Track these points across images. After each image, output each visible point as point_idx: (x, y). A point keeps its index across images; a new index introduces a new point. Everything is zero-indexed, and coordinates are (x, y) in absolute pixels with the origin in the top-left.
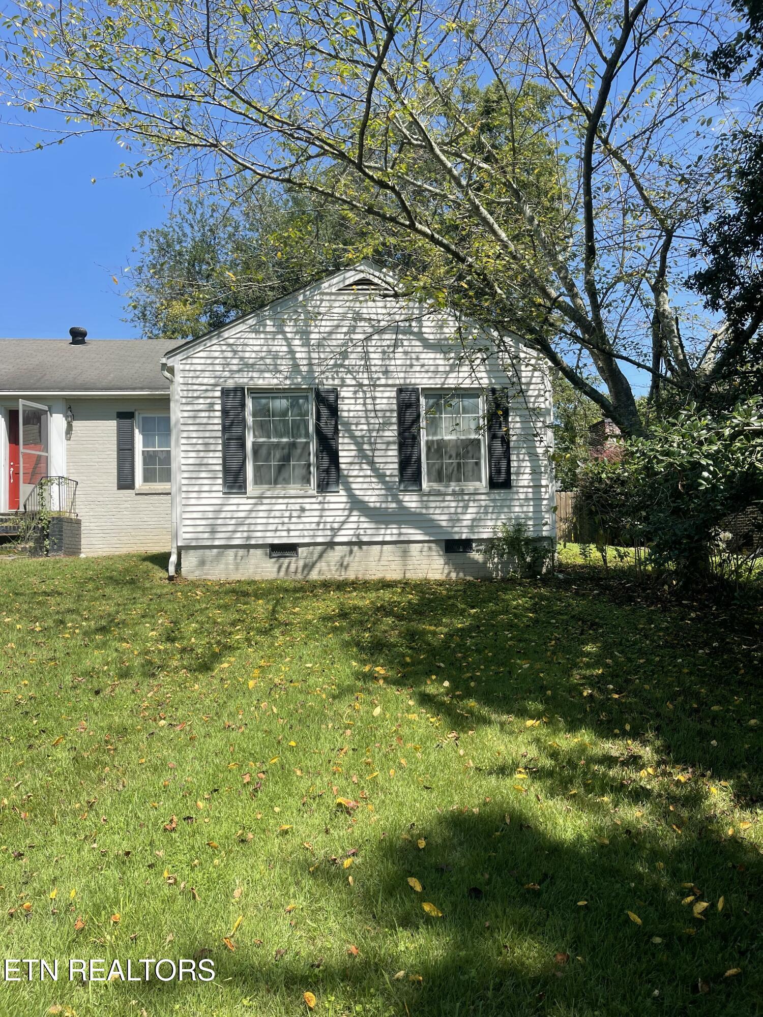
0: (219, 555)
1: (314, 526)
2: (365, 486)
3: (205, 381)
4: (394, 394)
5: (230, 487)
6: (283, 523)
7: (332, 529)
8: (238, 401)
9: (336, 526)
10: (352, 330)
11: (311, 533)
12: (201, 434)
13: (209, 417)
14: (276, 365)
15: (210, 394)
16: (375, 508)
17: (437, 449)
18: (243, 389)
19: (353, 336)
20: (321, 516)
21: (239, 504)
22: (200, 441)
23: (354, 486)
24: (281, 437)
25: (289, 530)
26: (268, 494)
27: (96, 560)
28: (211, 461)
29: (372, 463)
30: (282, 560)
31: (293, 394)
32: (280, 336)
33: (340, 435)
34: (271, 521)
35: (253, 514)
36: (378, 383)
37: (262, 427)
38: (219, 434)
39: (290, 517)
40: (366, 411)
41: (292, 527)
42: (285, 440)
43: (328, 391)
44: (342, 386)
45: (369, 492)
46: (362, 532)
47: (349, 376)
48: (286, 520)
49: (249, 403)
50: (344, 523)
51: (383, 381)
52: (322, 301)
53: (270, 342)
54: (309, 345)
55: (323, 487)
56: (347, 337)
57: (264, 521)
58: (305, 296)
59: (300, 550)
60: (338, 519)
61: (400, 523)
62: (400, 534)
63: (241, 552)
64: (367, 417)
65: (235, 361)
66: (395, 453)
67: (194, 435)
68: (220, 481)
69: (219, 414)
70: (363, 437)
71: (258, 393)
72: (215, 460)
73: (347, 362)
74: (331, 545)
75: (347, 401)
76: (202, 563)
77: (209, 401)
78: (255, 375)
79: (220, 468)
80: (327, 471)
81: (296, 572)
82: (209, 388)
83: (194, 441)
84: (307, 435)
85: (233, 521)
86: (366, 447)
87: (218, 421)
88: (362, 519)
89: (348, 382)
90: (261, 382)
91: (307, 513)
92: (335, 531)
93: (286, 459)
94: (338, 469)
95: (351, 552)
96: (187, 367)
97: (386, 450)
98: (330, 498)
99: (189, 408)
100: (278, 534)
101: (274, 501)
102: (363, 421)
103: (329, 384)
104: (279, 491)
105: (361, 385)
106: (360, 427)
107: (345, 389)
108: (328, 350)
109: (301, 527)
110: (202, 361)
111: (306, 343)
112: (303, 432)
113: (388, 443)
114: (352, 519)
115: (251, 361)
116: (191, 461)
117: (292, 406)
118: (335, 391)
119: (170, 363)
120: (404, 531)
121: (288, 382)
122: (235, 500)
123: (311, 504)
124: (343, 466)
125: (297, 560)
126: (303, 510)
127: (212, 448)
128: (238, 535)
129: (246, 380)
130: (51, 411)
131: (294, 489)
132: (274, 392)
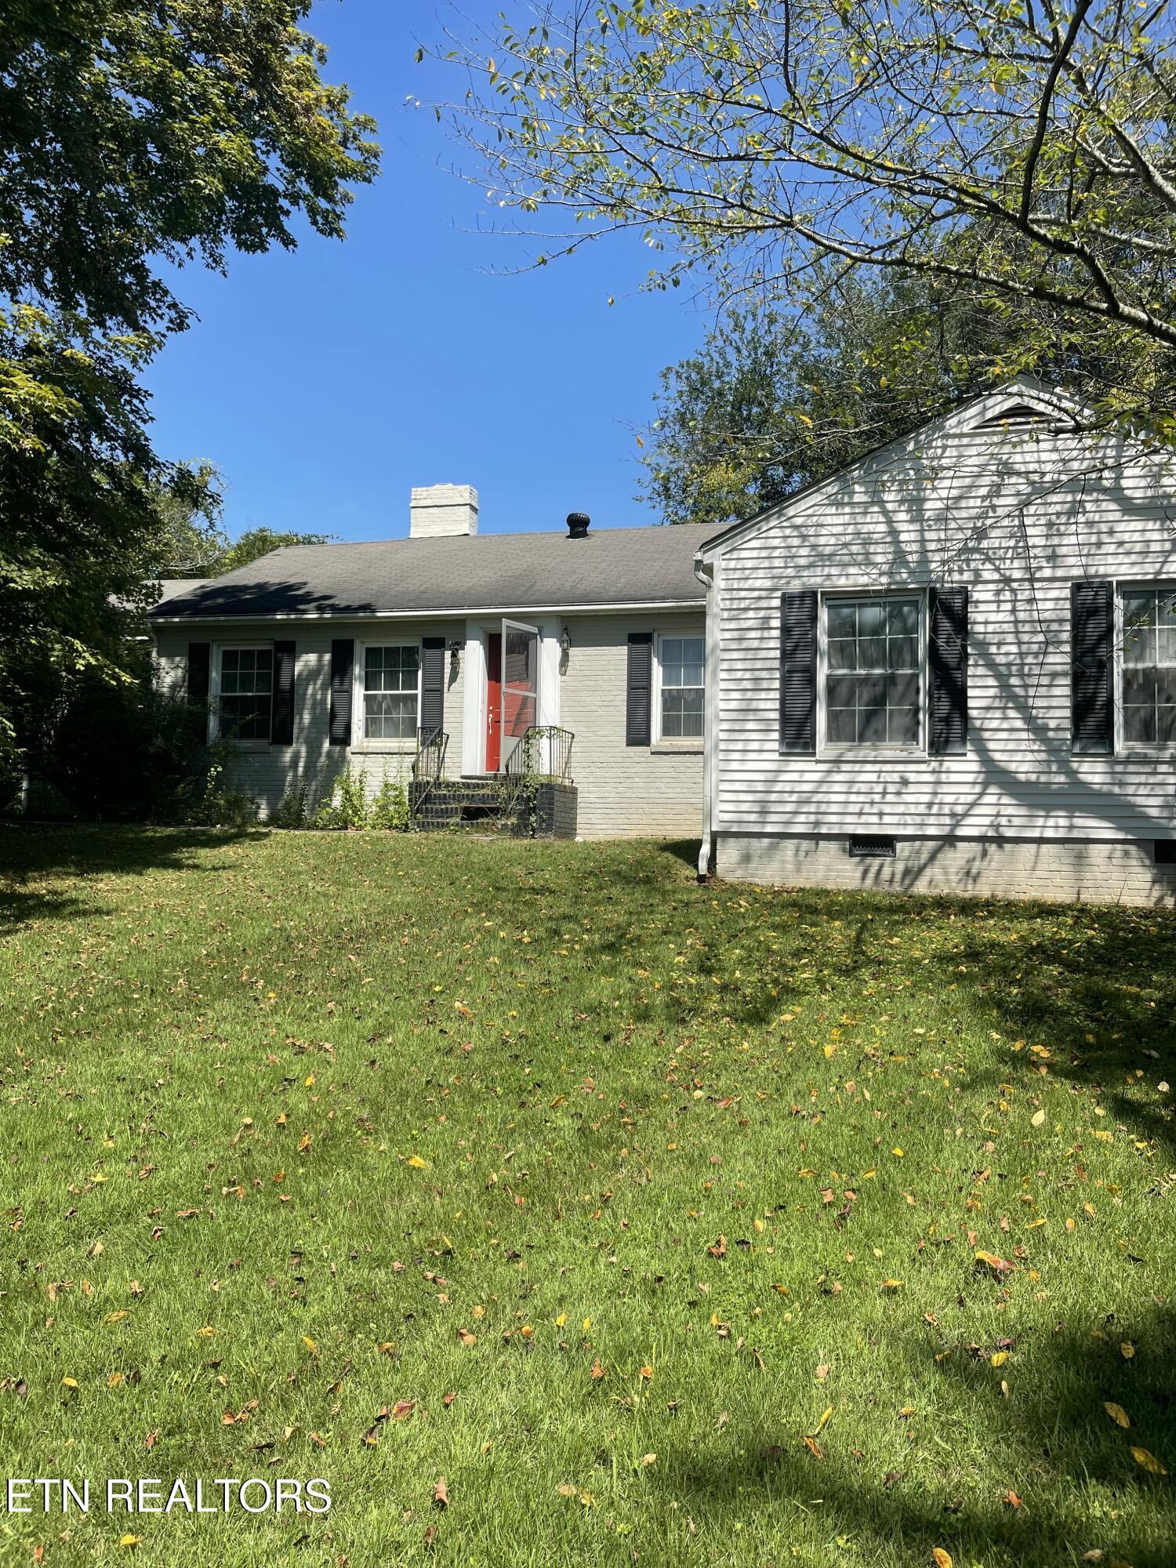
0: (772, 848)
1: (922, 809)
2: (1011, 746)
3: (758, 584)
4: (1067, 593)
5: (791, 745)
6: (872, 803)
7: (953, 815)
8: (805, 613)
9: (959, 809)
10: (996, 490)
11: (918, 820)
12: (748, 665)
13: (762, 639)
14: (868, 554)
15: (764, 604)
16: (1028, 783)
17: (1145, 684)
18: (815, 593)
19: (995, 501)
20: (935, 794)
21: (804, 771)
22: (748, 675)
23: (991, 745)
24: (872, 666)
25: (881, 814)
26: (850, 756)
27: (597, 846)
28: (762, 705)
29: (1023, 708)
30: (869, 860)
31: (894, 599)
32: (876, 509)
33: (971, 662)
34: (853, 798)
35: (824, 788)
36: (1038, 575)
37: (842, 652)
38: (776, 664)
39: (884, 793)
40: (1016, 622)
41: (887, 809)
42: (878, 671)
43: (952, 591)
44: (975, 582)
45: (1019, 757)
46: (1004, 821)
47: (988, 566)
48: (877, 798)
49: (824, 615)
50: (973, 805)
51: (1047, 573)
52: (945, 447)
53: (859, 519)
54: (921, 520)
55: (939, 746)
56: (987, 503)
57: (842, 798)
58: (917, 442)
59: (899, 846)
60: (963, 798)
61: (1071, 809)
62: (1071, 827)
63: (805, 845)
64: (1017, 632)
65: (804, 552)
66: (1067, 691)
67: (739, 665)
68: (776, 736)
69: (776, 633)
70: (1009, 665)
71: (837, 599)
72: (769, 703)
73: (985, 544)
74: (950, 840)
75: (982, 607)
76: (746, 858)
77: (762, 614)
78: (834, 571)
79: (776, 715)
80: (947, 720)
81: (891, 881)
82: (763, 594)
83: (739, 675)
84: (914, 663)
85: (794, 797)
86: (1014, 681)
87: (776, 644)
88: (1005, 800)
89: (986, 576)
90: (842, 581)
91: (912, 788)
92: (957, 818)
93: (879, 701)
94: (965, 717)
95: (985, 853)
96: (732, 564)
97: (1050, 686)
98: (951, 764)
99: (733, 625)
100: (864, 819)
101: (857, 767)
102: (1010, 638)
103: (953, 580)
104: (866, 751)
105: (1008, 580)
106: (1004, 649)
107: (980, 587)
108: (953, 525)
109: (901, 809)
110: (755, 554)
111: (917, 517)
112: (908, 658)
113: (1054, 675)
114: (987, 799)
115: (828, 550)
116: (733, 705)
117: (891, 616)
118: (963, 592)
119: (707, 559)
120: (1078, 822)
121: (884, 580)
122: (798, 764)
123: (920, 774)
124: (973, 713)
125: (893, 862)
126: (905, 782)
127: (765, 685)
128: (802, 818)
129: (819, 580)
130: (542, 634)
131: (890, 749)
132: (862, 598)
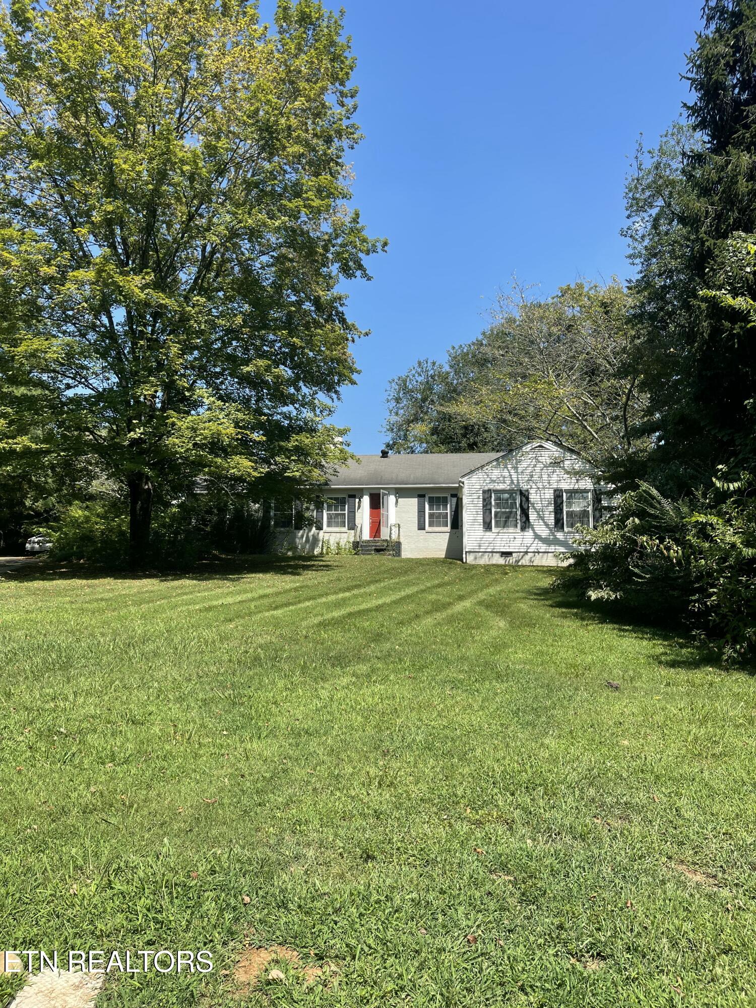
0: (482, 555)
1: (519, 545)
2: (540, 529)
3: (477, 487)
4: (552, 492)
5: (485, 529)
6: (507, 543)
8: (488, 495)
9: (529, 545)
10: (535, 466)
11: (518, 548)
12: (475, 508)
13: (478, 501)
14: (504, 480)
15: (478, 492)
16: (545, 538)
17: (570, 514)
18: (491, 490)
19: (535, 469)
20: (522, 541)
21: (489, 535)
22: (475, 510)
23: (536, 529)
25: (509, 546)
26: (501, 532)
27: (408, 559)
28: (478, 518)
29: (543, 520)
30: (506, 558)
31: (511, 492)
32: (506, 469)
33: (530, 508)
34: (502, 542)
35: (495, 540)
36: (546, 487)
37: (498, 505)
38: (482, 508)
39: (510, 541)
40: (541, 499)
41: (511, 545)
42: (507, 510)
43: (525, 491)
44: (531, 488)
45: (542, 532)
46: (539, 548)
47: (534, 484)
49: (493, 495)
50: (532, 544)
51: (548, 486)
52: (522, 454)
53: (502, 471)
54: (517, 472)
55: (523, 529)
56: (533, 469)
57: (499, 542)
58: (516, 453)
59: (514, 554)
60: (529, 542)
61: (555, 544)
63: (491, 554)
64: (541, 501)
65: (488, 479)
66: (553, 516)
67: (472, 508)
68: (482, 526)
69: (481, 500)
70: (539, 509)
71: (496, 491)
72: (480, 518)
73: (533, 479)
74: (526, 553)
75: (533, 495)
76: (476, 558)
77: (478, 495)
78: (496, 484)
79: (482, 521)
80: (525, 522)
81: (512, 563)
82: (478, 490)
83: (472, 510)
85: (487, 542)
86: (541, 513)
87: (481, 503)
88: (539, 542)
89: (534, 487)
90: (498, 487)
91: (517, 540)
92: (528, 547)
93: (508, 517)
94: (529, 522)
95: (535, 556)
96: (469, 482)
97: (549, 514)
98: (526, 533)
99: (470, 498)
100: (505, 547)
101: (503, 534)
102: (539, 502)
103: (525, 487)
104: (505, 530)
105: (539, 488)
106: (538, 505)
107: (532, 490)
108: (525, 474)
109: (514, 545)
110: (475, 479)
112: (515, 507)
113: (550, 512)
114: (535, 542)
115: (494, 479)
116: (471, 518)
117: (510, 497)
118: (527, 490)
119: (462, 480)
120: (556, 548)
121: (509, 487)
122: (488, 533)
123: (519, 536)
124: (531, 521)
125: (512, 558)
126: (515, 538)
127: (479, 513)
128: (490, 548)
129: (492, 487)
130: (389, 494)
131: (511, 530)
132: (503, 491)
